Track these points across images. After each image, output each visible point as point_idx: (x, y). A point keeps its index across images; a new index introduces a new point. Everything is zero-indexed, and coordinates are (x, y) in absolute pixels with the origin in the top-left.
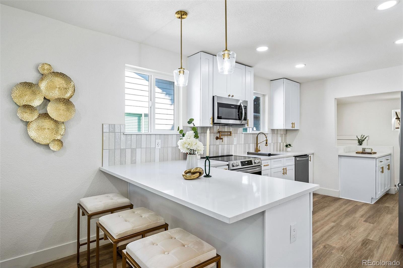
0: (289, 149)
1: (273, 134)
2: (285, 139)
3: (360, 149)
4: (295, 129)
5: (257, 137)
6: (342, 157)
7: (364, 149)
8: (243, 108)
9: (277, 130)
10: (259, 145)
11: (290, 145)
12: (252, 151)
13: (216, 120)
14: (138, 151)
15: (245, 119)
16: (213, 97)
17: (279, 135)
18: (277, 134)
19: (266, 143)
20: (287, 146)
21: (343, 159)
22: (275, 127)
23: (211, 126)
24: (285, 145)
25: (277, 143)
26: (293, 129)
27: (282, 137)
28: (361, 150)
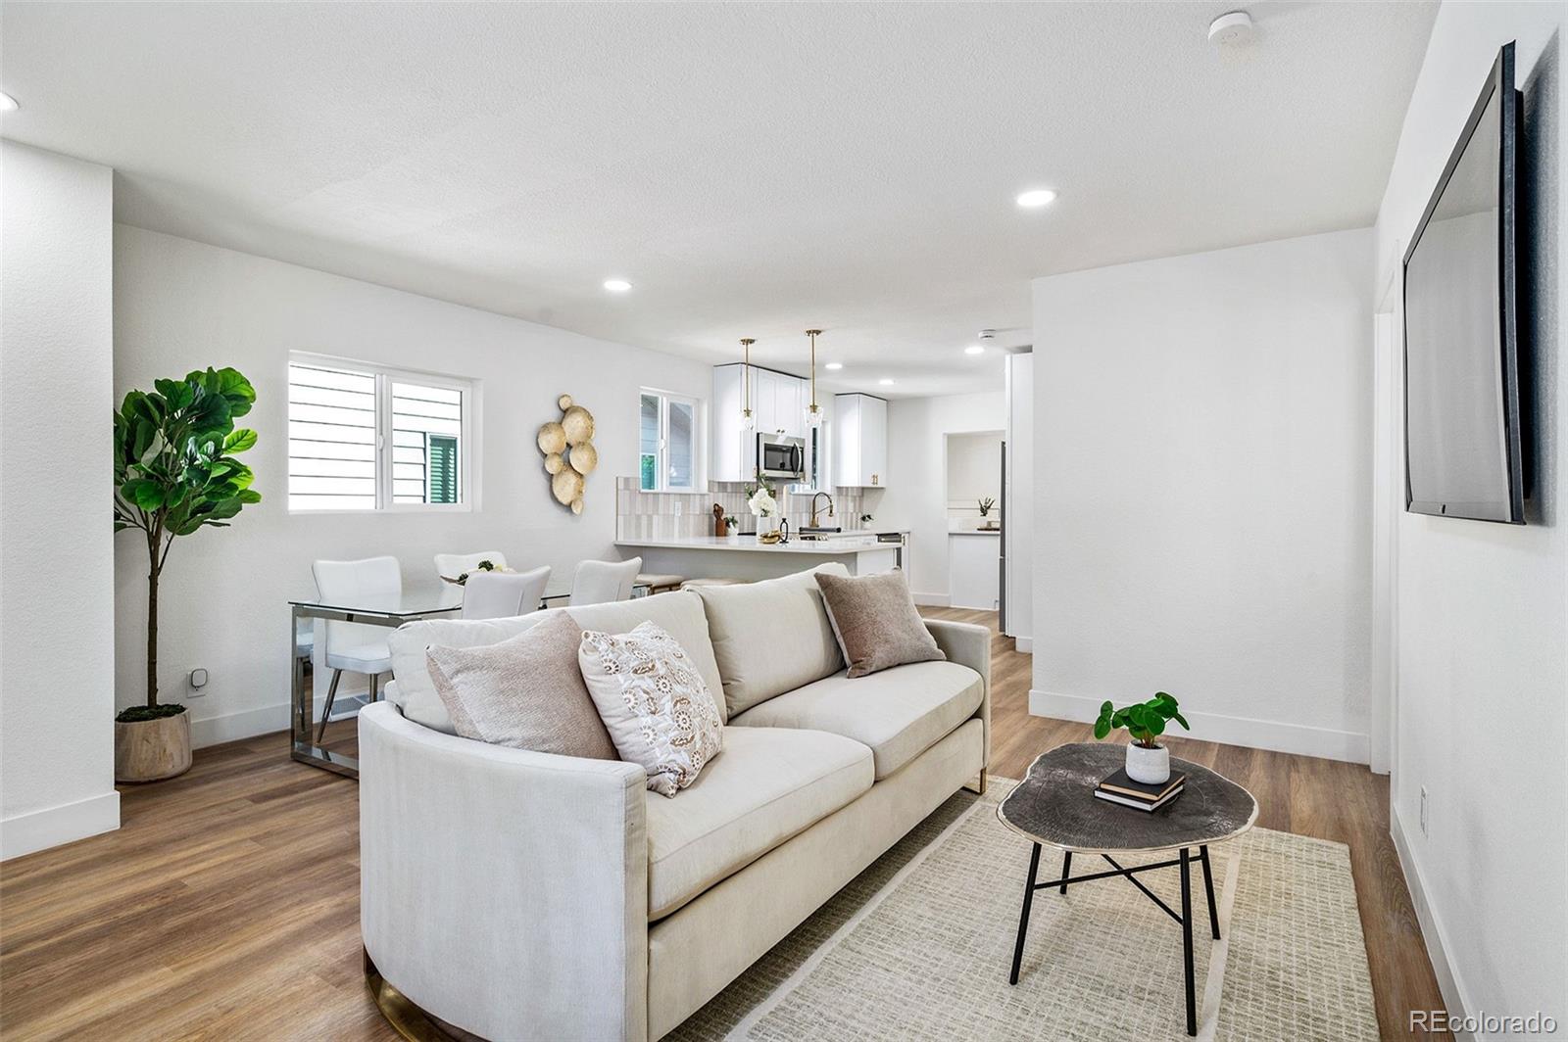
0: (867, 524)
1: (839, 496)
2: (860, 506)
3: (983, 522)
4: (879, 486)
5: (814, 501)
6: (955, 537)
7: (989, 523)
8: (799, 450)
9: (847, 488)
10: (816, 516)
11: (869, 517)
12: (805, 525)
13: (763, 471)
14: (655, 517)
15: (802, 470)
16: (758, 434)
17: (850, 498)
18: (847, 495)
19: (831, 512)
20: (864, 519)
21: (956, 539)
22: (843, 484)
23: (755, 480)
24: (860, 516)
25: (846, 513)
26: (875, 486)
27: (854, 500)
28: (985, 525)
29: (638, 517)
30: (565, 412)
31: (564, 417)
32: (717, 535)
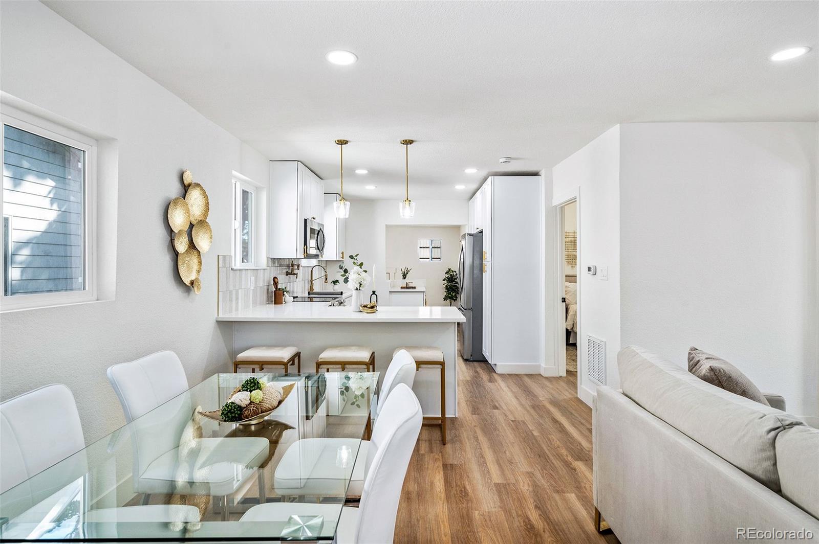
3: (404, 283)
5: (312, 271)
6: (393, 293)
7: (407, 284)
14: (240, 291)
16: (306, 220)
19: (326, 279)
21: (393, 295)
28: (405, 285)
29: (231, 292)
30: (186, 188)
31: (186, 192)
32: (275, 304)
